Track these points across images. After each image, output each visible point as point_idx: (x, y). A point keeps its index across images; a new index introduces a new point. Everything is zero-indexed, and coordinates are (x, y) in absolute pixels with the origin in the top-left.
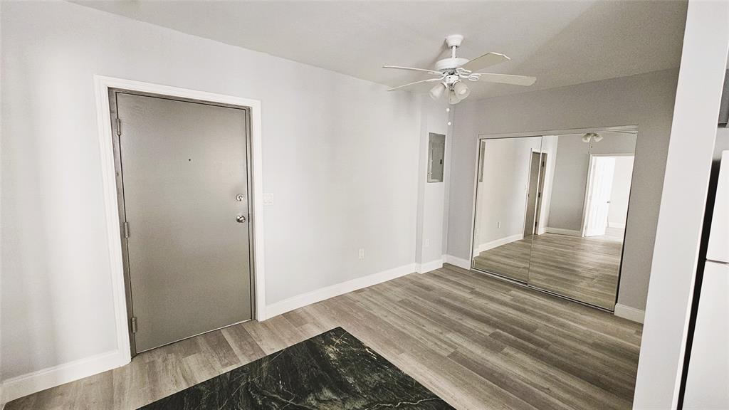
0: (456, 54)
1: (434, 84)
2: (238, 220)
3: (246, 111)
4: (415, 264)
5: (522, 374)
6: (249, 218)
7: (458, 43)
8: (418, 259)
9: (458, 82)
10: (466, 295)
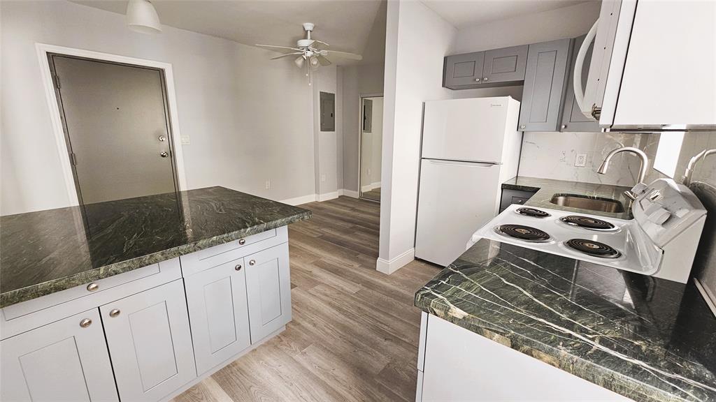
0: (311, 36)
1: (298, 57)
2: (163, 156)
3: (161, 72)
4: (315, 195)
5: (361, 242)
6: (171, 154)
7: (311, 29)
8: (317, 192)
9: (312, 56)
10: (347, 211)
